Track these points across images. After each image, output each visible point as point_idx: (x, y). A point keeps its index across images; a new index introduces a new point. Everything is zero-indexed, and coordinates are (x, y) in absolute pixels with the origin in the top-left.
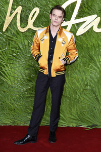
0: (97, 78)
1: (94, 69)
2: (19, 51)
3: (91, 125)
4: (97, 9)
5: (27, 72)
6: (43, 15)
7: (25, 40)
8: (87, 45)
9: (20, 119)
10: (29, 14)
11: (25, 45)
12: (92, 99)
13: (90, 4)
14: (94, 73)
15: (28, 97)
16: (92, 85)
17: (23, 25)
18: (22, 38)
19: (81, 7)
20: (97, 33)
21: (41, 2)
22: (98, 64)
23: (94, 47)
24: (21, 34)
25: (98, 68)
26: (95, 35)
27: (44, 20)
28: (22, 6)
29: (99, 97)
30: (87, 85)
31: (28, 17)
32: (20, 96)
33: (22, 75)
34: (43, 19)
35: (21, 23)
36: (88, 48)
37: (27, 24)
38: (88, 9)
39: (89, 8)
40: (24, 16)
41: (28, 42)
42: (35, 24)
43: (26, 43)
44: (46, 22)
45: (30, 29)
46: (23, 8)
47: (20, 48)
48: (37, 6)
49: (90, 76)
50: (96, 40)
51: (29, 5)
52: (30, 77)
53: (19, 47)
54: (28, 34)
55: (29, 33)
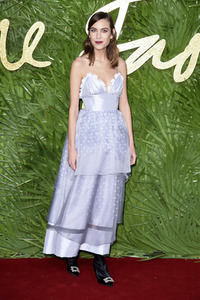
0: (161, 159)
1: (156, 142)
2: (6, 109)
3: (151, 252)
4: (159, 23)
5: (22, 150)
6: (51, 37)
7: (17, 87)
8: (141, 96)
9: (8, 246)
10: (25, 35)
11: (18, 98)
12: (153, 201)
13: (144, 14)
14: (156, 149)
15: (26, 201)
16: (152, 173)
17: (12, 57)
18: (11, 82)
19: (127, 20)
20: (160, 71)
21: (47, 11)
22: (163, 131)
23: (155, 98)
24: (10, 74)
25: (164, 139)
26: (157, 76)
27: (55, 47)
28: (9, 19)
29: (166, 196)
30: (142, 173)
31: (21, 40)
32: (8, 199)
33: (13, 157)
34: (53, 45)
35: (8, 53)
36: (142, 101)
37: (20, 55)
38: (142, 25)
39: (143, 22)
40: (14, 38)
41: (24, 91)
42: (36, 55)
43: (20, 93)
44: (58, 50)
45: (26, 65)
46: (11, 23)
47: (7, 104)
48: (40, 19)
49: (148, 155)
50: (158, 85)
51: (24, 16)
52: (29, 161)
53: (6, 101)
54: (23, 75)
55: (26, 73)
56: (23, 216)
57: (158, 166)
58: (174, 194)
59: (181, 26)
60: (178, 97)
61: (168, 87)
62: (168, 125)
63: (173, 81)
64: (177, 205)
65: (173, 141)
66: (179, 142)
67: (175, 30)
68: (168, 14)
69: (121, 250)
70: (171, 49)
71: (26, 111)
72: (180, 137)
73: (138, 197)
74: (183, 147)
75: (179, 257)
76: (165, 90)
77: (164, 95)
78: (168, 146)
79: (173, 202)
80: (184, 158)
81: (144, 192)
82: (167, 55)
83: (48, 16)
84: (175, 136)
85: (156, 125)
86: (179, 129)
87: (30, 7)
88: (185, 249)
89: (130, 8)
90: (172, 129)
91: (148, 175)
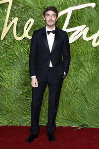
56: (23, 107)
57: (84, 85)
58: (92, 98)
59: (96, 21)
60: (94, 54)
61: (90, 49)
62: (90, 66)
63: (92, 46)
64: (93, 103)
65: (92, 73)
66: (94, 74)
67: (93, 23)
68: (90, 15)
69: (67, 123)
70: (91, 31)
71: (25, 59)
72: (95, 71)
73: (75, 99)
74: (96, 77)
75: (94, 127)
76: (88, 50)
77: (88, 52)
78: (89, 76)
79: (91, 102)
80: (97, 82)
81: (78, 97)
82: (89, 34)
83: (35, 16)
84: (93, 72)
85: (84, 66)
86: (94, 68)
87: (27, 12)
88: (97, 123)
89: (73, 12)
90: (91, 68)
91: (80, 89)
